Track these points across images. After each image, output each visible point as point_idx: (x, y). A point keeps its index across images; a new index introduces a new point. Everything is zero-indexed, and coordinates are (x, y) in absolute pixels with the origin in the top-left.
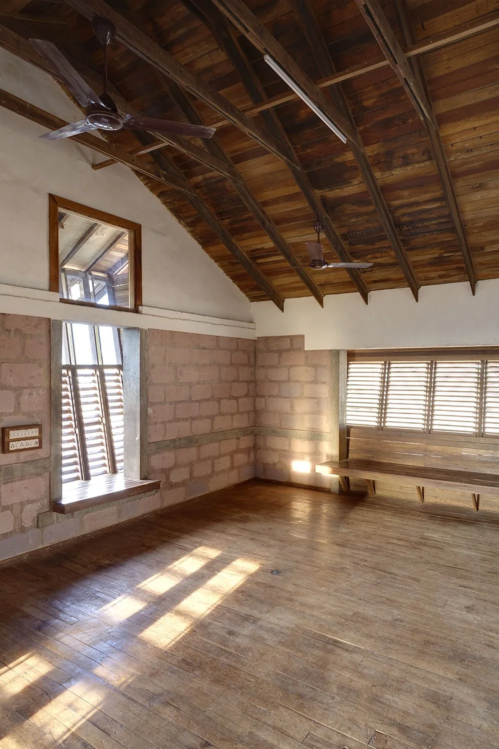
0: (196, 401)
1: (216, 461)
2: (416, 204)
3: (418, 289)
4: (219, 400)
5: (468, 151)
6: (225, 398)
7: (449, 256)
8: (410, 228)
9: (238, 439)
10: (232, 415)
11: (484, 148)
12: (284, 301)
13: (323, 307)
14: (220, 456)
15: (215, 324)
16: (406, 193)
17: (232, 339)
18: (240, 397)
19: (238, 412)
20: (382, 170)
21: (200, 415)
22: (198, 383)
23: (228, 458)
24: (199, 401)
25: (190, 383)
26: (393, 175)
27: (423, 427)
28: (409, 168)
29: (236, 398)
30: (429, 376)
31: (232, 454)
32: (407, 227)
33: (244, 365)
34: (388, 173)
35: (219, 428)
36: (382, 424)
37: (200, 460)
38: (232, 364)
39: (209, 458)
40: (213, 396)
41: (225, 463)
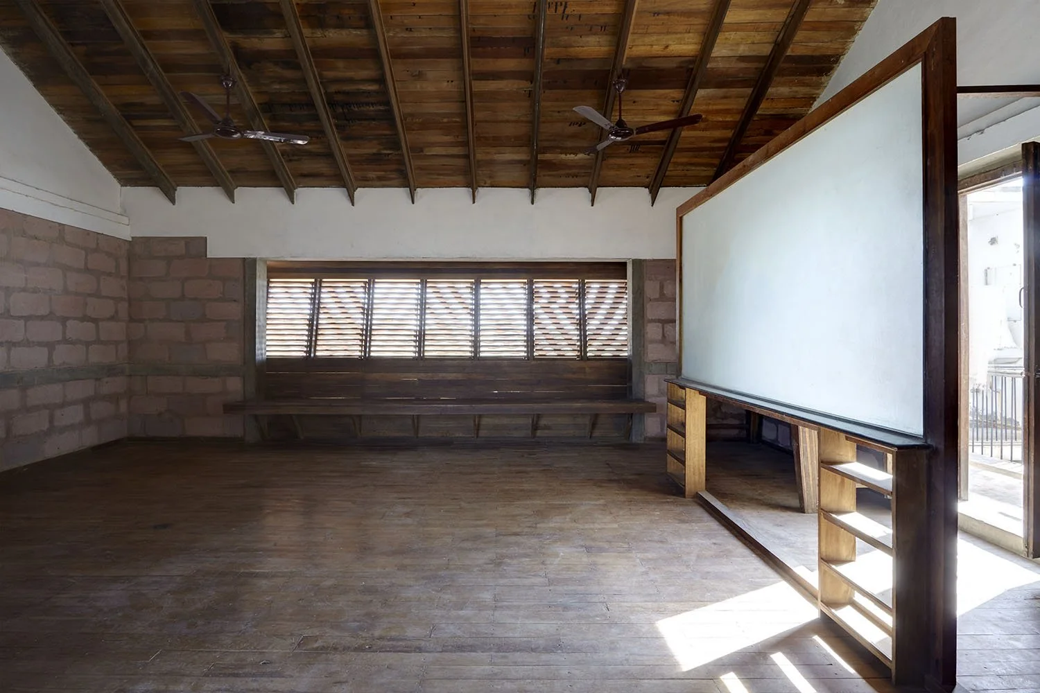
0: (20, 318)
1: (58, 413)
2: (351, 81)
3: (355, 191)
4: (64, 320)
5: (407, 29)
6: (75, 319)
7: (389, 154)
8: (346, 111)
9: (97, 379)
10: (88, 344)
11: (423, 30)
12: (176, 190)
13: (233, 202)
14: (63, 405)
15: (56, 205)
16: (340, 64)
17: (88, 233)
18: (103, 320)
19: (98, 341)
20: (312, 26)
21: (28, 340)
22: (24, 290)
23: (80, 408)
24: (27, 319)
25: (7, 288)
26: (325, 36)
27: (359, 354)
28: (344, 32)
29: (95, 321)
30: (367, 296)
31: (86, 402)
32: (343, 109)
33: (110, 274)
34: (319, 33)
35: (64, 363)
36: (312, 355)
37: (27, 409)
38: (88, 269)
39: (46, 407)
40: (51, 313)
41: (74, 415)
